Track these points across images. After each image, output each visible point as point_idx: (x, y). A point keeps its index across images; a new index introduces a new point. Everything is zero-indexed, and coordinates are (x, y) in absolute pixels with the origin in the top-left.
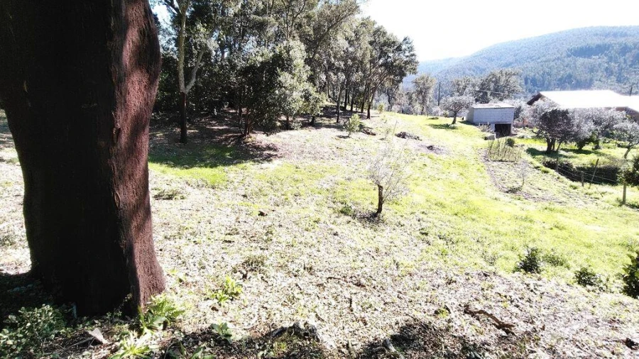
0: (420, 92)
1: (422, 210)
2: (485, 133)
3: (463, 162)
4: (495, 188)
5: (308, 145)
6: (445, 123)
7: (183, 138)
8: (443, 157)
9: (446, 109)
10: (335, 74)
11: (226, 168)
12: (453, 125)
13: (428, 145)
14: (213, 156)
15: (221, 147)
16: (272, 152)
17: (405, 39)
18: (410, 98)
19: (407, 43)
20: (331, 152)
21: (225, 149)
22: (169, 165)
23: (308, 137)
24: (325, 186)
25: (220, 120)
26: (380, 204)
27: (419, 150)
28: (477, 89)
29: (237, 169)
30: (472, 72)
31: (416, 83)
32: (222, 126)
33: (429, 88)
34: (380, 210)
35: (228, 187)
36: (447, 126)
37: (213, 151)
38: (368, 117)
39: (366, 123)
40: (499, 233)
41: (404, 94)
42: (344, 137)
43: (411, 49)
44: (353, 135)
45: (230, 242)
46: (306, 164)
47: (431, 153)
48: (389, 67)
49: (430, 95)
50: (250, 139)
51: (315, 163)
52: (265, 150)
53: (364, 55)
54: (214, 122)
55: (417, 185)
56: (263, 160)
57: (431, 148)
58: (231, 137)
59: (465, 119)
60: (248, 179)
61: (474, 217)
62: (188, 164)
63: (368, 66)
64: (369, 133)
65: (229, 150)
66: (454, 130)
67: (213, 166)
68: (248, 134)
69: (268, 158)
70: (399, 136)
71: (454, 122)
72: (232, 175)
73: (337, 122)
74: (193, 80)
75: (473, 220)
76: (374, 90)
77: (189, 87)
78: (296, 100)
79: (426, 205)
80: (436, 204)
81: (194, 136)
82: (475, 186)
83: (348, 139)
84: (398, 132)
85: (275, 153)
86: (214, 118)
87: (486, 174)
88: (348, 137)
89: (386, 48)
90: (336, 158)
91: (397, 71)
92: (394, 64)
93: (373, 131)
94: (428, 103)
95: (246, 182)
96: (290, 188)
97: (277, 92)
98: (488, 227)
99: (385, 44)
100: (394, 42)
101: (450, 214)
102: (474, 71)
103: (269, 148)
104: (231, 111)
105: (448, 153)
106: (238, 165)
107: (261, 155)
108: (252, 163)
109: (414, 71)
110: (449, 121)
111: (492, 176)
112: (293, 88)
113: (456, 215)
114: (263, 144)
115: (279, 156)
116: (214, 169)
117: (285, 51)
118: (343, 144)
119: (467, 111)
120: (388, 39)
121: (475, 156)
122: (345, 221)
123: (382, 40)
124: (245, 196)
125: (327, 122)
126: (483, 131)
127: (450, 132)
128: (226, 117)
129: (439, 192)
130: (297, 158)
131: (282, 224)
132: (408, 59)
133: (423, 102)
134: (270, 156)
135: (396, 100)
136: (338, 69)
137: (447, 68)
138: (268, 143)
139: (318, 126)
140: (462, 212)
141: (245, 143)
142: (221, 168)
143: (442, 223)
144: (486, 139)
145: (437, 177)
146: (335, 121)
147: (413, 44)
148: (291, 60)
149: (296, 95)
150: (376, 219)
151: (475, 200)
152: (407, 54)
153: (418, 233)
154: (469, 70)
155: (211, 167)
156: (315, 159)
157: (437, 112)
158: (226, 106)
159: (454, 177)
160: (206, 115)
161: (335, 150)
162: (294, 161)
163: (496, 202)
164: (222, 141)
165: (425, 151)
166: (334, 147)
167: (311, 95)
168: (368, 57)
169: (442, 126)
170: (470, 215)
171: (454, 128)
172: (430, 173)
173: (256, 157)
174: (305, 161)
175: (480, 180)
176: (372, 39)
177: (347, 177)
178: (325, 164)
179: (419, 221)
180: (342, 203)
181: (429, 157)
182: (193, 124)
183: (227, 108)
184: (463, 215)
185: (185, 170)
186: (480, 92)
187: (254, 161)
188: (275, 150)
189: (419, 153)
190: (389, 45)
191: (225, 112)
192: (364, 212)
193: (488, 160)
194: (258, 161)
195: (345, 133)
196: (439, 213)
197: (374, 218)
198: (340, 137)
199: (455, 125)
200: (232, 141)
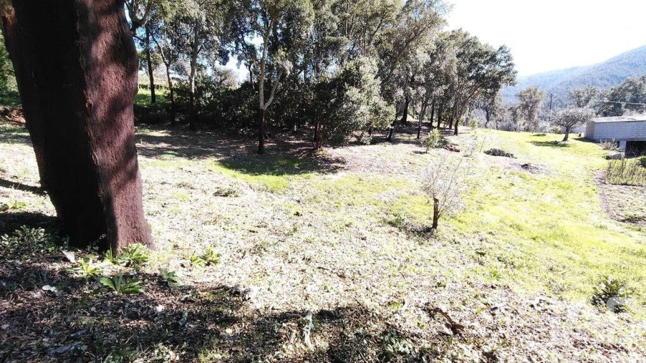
0: (526, 107)
1: (490, 231)
2: (607, 151)
3: (566, 183)
4: (604, 215)
5: (378, 159)
6: (554, 140)
7: (261, 150)
8: (540, 177)
9: (558, 123)
10: (414, 88)
11: (291, 177)
12: (563, 143)
13: (523, 164)
14: (283, 166)
15: (292, 159)
16: (339, 165)
17: (501, 48)
18: (514, 114)
19: (503, 52)
20: (402, 166)
21: (296, 160)
22: (243, 172)
23: (381, 152)
24: (384, 198)
25: (298, 135)
26: (436, 219)
27: (509, 168)
28: (606, 100)
29: (301, 178)
30: (605, 82)
31: (521, 96)
32: (299, 140)
33: (537, 101)
34: (435, 225)
35: (286, 192)
36: (555, 144)
37: (285, 162)
38: (456, 133)
39: (452, 139)
40: (587, 264)
41: (506, 110)
42: (421, 153)
43: (509, 58)
44: (433, 151)
45: (254, 232)
46: (371, 177)
47: (526, 173)
48: (481, 80)
49: (539, 110)
50: (321, 153)
51: (381, 177)
52: (333, 162)
53: (449, 68)
54: (292, 137)
55: (495, 205)
56: (329, 171)
57: (526, 166)
58: (304, 150)
59: (583, 136)
60: (308, 187)
61: (556, 243)
62: (259, 172)
63: (456, 79)
64: (451, 150)
65: (299, 161)
66: (564, 148)
67: (280, 174)
68: (320, 147)
69: (334, 170)
70: (488, 153)
71: (565, 139)
72: (294, 183)
73: (418, 138)
74: (272, 98)
75: (556, 246)
76: (463, 104)
77: (268, 104)
78: (364, 113)
79: (498, 226)
80: (511, 226)
81: (272, 148)
82: (575, 211)
83: (425, 155)
84: (488, 149)
85: (342, 166)
86: (294, 133)
87: (596, 198)
88: (426, 153)
89: (476, 58)
90: (405, 173)
91: (491, 84)
92: (486, 75)
93: (457, 148)
94: (536, 118)
95: (305, 190)
96: (347, 198)
97: (345, 106)
98: (574, 256)
99: (475, 55)
100: (487, 53)
101: (526, 238)
102: (608, 80)
103: (338, 161)
104: (311, 128)
105: (548, 173)
106: (303, 175)
107: (327, 167)
108: (316, 173)
109: (511, 82)
110: (560, 138)
111: (605, 201)
112: (359, 103)
113: (534, 239)
114: (333, 157)
115: (346, 168)
116: (279, 177)
117: (355, 67)
118: (418, 159)
119: (585, 126)
120: (480, 50)
121: (586, 178)
122: (387, 231)
123: (472, 51)
124: (299, 201)
125: (406, 138)
126: (607, 148)
127: (558, 150)
128: (305, 133)
129: (522, 214)
130: (364, 171)
131: (312, 224)
132: (503, 69)
133: (530, 117)
134: (337, 168)
135: (495, 116)
136: (419, 84)
137: (569, 79)
138: (338, 156)
139: (394, 142)
140: (544, 237)
141: (315, 156)
142: (286, 176)
143: (510, 246)
144: (608, 158)
145: (524, 197)
146: (416, 137)
147: (511, 52)
148: (360, 75)
149: (364, 108)
150: (429, 234)
151: (569, 226)
152: (503, 64)
153: (473, 253)
154: (602, 79)
155: (277, 175)
156: (382, 172)
157: (545, 127)
158: (307, 123)
159: (547, 200)
160: (286, 131)
161: (407, 164)
162: (360, 174)
163: (601, 231)
164: (295, 153)
165: (517, 169)
166: (406, 162)
167: (380, 109)
168: (455, 70)
169: (549, 143)
170: (552, 241)
171: (564, 145)
172: (516, 194)
173: (323, 168)
174: (371, 173)
175: (584, 204)
176: (462, 51)
177: (412, 191)
178: (391, 178)
179: (481, 241)
180: (395, 215)
181: (520, 176)
182: (273, 138)
183: (308, 125)
184: (543, 240)
185: (254, 177)
186: (609, 104)
187: (320, 172)
188: (344, 163)
189: (508, 172)
190: (481, 56)
191: (305, 128)
192: (418, 226)
193: (604, 183)
194: (323, 172)
195: (423, 149)
196: (512, 235)
197: (426, 233)
198: (416, 152)
199: (566, 142)
200: (304, 153)
